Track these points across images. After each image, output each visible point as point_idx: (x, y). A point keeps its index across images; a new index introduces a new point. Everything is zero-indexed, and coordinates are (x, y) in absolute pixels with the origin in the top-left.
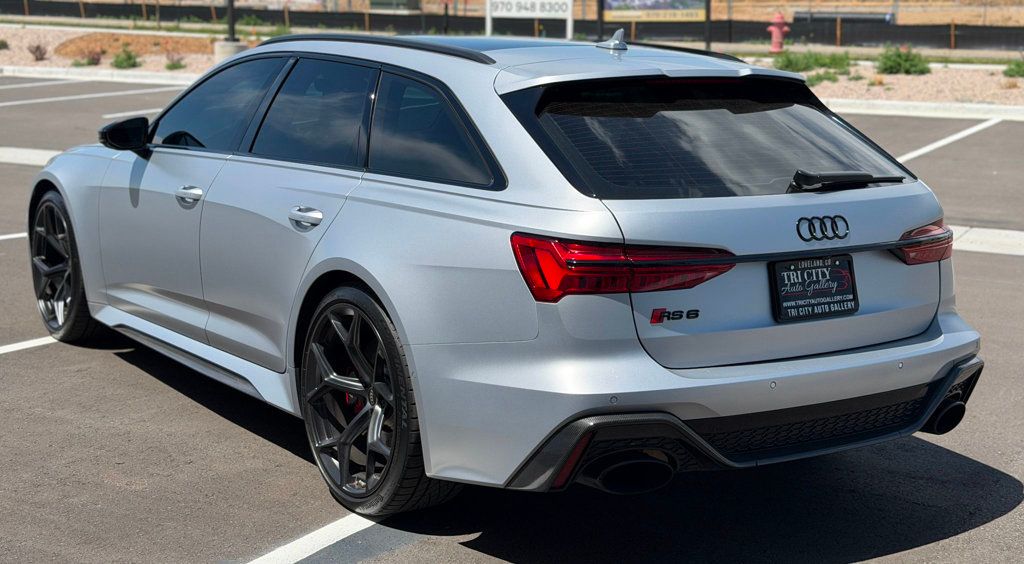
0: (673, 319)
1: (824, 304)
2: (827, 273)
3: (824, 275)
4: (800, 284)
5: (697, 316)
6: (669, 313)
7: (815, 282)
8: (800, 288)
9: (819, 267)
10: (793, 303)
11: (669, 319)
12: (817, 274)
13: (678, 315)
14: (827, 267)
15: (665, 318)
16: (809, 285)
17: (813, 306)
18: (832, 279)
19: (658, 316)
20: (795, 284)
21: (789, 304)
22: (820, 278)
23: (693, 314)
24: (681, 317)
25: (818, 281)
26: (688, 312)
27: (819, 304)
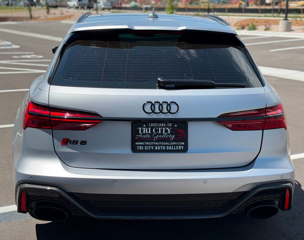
0: (73, 144)
1: (163, 145)
2: (169, 131)
3: (166, 131)
4: (149, 134)
5: (86, 144)
6: (71, 141)
7: (159, 134)
8: (149, 136)
9: (164, 127)
10: (143, 143)
11: (70, 144)
12: (162, 131)
13: (75, 142)
14: (169, 127)
15: (69, 143)
16: (155, 135)
17: (154, 146)
18: (172, 133)
19: (65, 142)
20: (146, 134)
21: (140, 143)
22: (164, 132)
23: (84, 143)
24: (77, 143)
25: (162, 134)
26: (82, 141)
27: (160, 145)
